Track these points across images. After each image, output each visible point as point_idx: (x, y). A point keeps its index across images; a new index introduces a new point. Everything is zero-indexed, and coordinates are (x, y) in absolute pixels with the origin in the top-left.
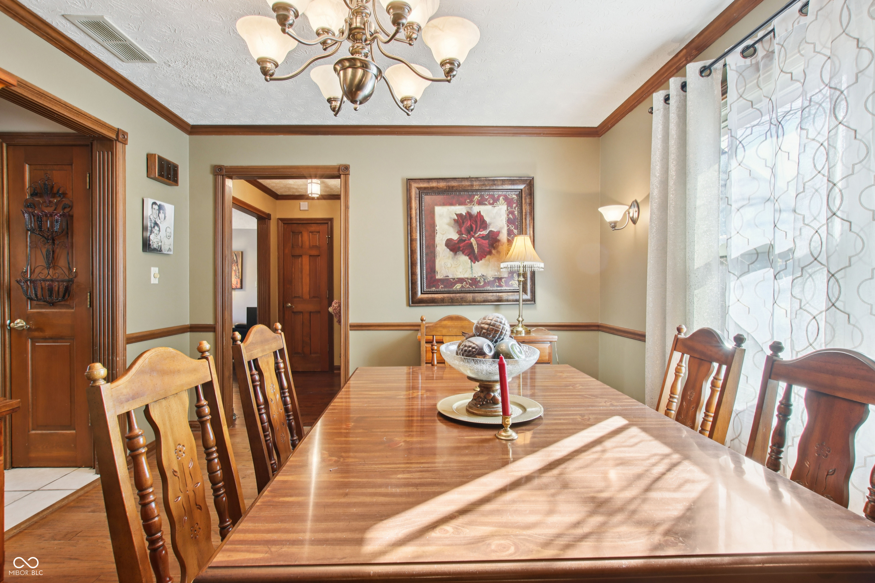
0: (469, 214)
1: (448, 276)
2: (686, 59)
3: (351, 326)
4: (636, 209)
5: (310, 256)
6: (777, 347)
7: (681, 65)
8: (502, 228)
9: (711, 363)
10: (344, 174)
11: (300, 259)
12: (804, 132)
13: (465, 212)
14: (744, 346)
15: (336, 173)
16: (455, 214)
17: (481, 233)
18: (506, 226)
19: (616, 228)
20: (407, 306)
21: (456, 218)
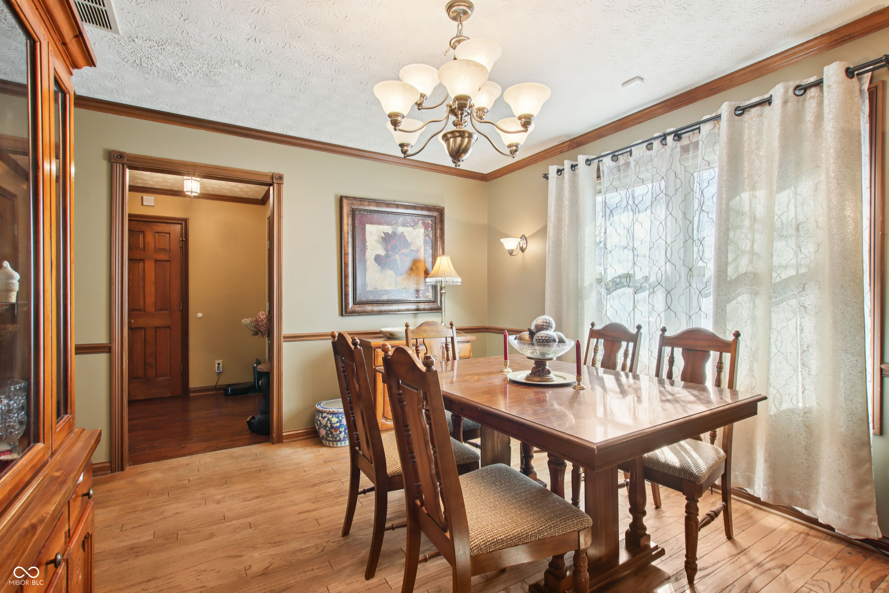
0: (394, 233)
1: (376, 288)
2: (568, 148)
3: (284, 337)
4: (525, 241)
5: (156, 261)
6: (664, 330)
7: (564, 150)
8: (420, 248)
9: (620, 342)
10: (277, 183)
11: (141, 264)
12: (653, 215)
13: (391, 231)
14: (642, 331)
15: (269, 181)
16: (384, 233)
17: (404, 251)
18: (423, 246)
19: (513, 254)
20: (340, 315)
21: (384, 236)
